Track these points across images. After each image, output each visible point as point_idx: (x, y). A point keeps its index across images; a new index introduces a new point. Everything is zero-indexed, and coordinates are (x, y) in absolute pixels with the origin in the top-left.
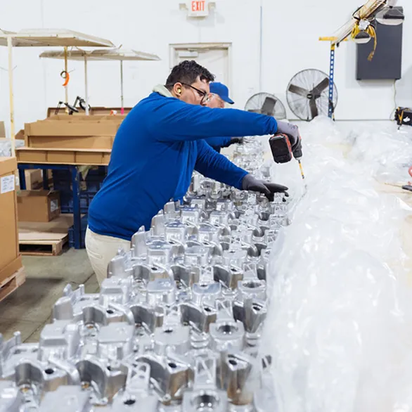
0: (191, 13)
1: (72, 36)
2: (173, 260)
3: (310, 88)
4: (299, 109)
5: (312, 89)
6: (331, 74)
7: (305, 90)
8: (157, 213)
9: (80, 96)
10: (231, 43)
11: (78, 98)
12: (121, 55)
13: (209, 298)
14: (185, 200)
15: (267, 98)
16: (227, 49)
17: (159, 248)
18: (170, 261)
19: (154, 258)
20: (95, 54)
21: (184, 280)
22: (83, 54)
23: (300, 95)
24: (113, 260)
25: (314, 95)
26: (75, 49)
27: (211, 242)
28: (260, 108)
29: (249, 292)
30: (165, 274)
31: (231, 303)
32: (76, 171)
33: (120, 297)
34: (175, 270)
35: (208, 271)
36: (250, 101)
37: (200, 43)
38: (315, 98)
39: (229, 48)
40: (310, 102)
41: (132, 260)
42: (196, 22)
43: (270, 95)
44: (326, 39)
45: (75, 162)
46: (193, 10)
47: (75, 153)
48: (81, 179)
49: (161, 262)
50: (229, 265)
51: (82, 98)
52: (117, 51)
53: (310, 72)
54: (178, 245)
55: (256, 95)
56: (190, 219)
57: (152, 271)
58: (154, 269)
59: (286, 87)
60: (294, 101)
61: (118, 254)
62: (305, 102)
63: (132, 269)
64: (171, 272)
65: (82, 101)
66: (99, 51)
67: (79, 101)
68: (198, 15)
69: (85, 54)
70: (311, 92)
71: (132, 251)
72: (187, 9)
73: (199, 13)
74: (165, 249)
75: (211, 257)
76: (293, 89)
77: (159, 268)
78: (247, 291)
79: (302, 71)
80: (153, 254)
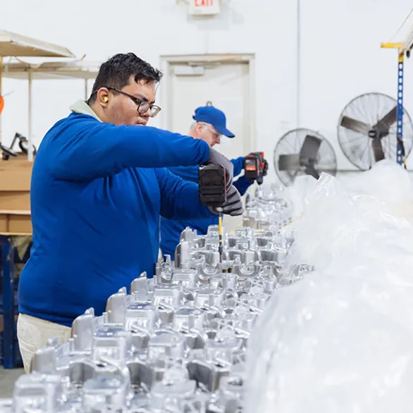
0: (192, 9)
1: (7, 39)
2: (131, 354)
3: (372, 122)
4: (358, 153)
5: (375, 122)
6: (399, 98)
7: (365, 125)
8: (116, 291)
9: (20, 133)
10: (253, 55)
11: (17, 135)
12: (85, 69)
13: (175, 401)
14: (164, 277)
15: (308, 137)
16: (247, 63)
17: (110, 336)
18: (127, 355)
19: (102, 350)
20: (44, 68)
21: (146, 383)
22: (26, 68)
23: (358, 132)
24: (39, 351)
25: (378, 133)
26: (14, 60)
27: (192, 330)
28: (298, 151)
29: (235, 391)
30: (117, 373)
31: (203, 404)
32: (9, 244)
33: (42, 400)
34: (133, 369)
35: (178, 365)
36: (283, 142)
37: (206, 55)
38: (381, 136)
39: (251, 63)
40: (373, 142)
41: (71, 356)
42: (200, 22)
43: (312, 131)
44: (390, 46)
45: (8, 231)
46: (197, 5)
47: (9, 216)
48: (17, 260)
49: (113, 356)
50: (214, 360)
51: (23, 135)
52: (79, 64)
53: (373, 96)
54: (143, 336)
55: (292, 131)
56: (167, 301)
57: (97, 369)
58: (100, 366)
59: (336, 120)
60: (350, 141)
61: (48, 345)
62: (366, 142)
63: (67, 367)
64: (125, 371)
65: (23, 140)
66: (51, 63)
67: (18, 140)
68: (203, 13)
69: (30, 68)
70: (374, 127)
71: (71, 343)
72: (187, 3)
73: (205, 10)
74: (119, 337)
75: (188, 350)
76: (346, 122)
77: (108, 364)
78: (232, 391)
79: (362, 96)
80: (101, 344)
